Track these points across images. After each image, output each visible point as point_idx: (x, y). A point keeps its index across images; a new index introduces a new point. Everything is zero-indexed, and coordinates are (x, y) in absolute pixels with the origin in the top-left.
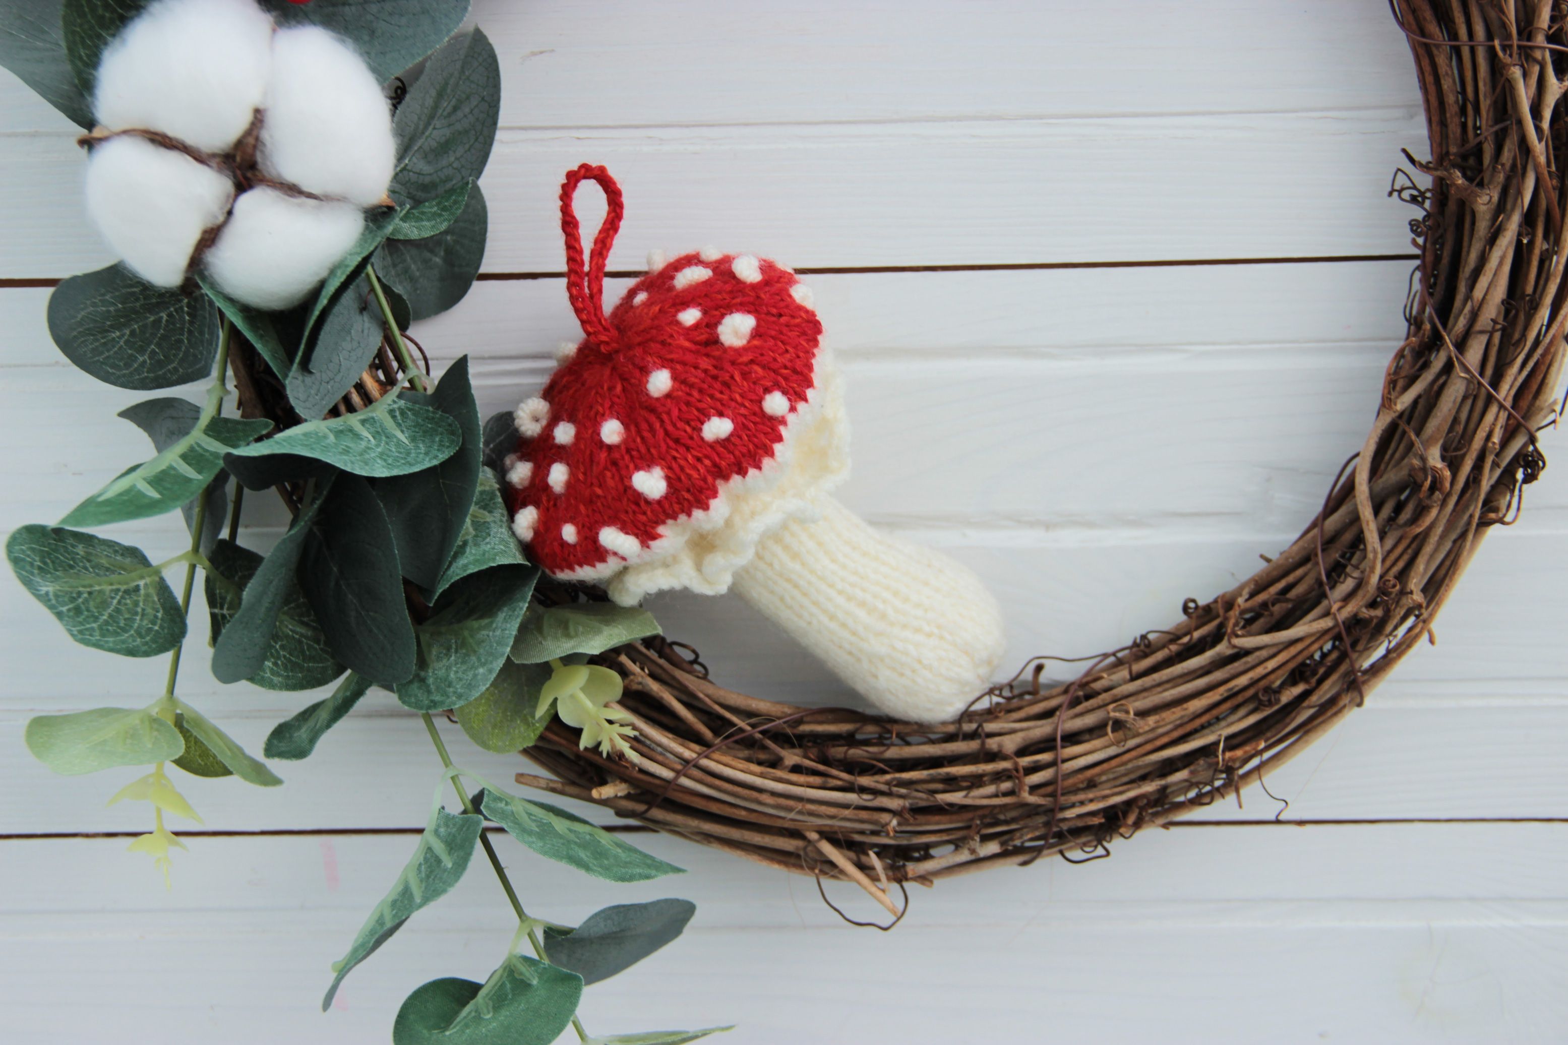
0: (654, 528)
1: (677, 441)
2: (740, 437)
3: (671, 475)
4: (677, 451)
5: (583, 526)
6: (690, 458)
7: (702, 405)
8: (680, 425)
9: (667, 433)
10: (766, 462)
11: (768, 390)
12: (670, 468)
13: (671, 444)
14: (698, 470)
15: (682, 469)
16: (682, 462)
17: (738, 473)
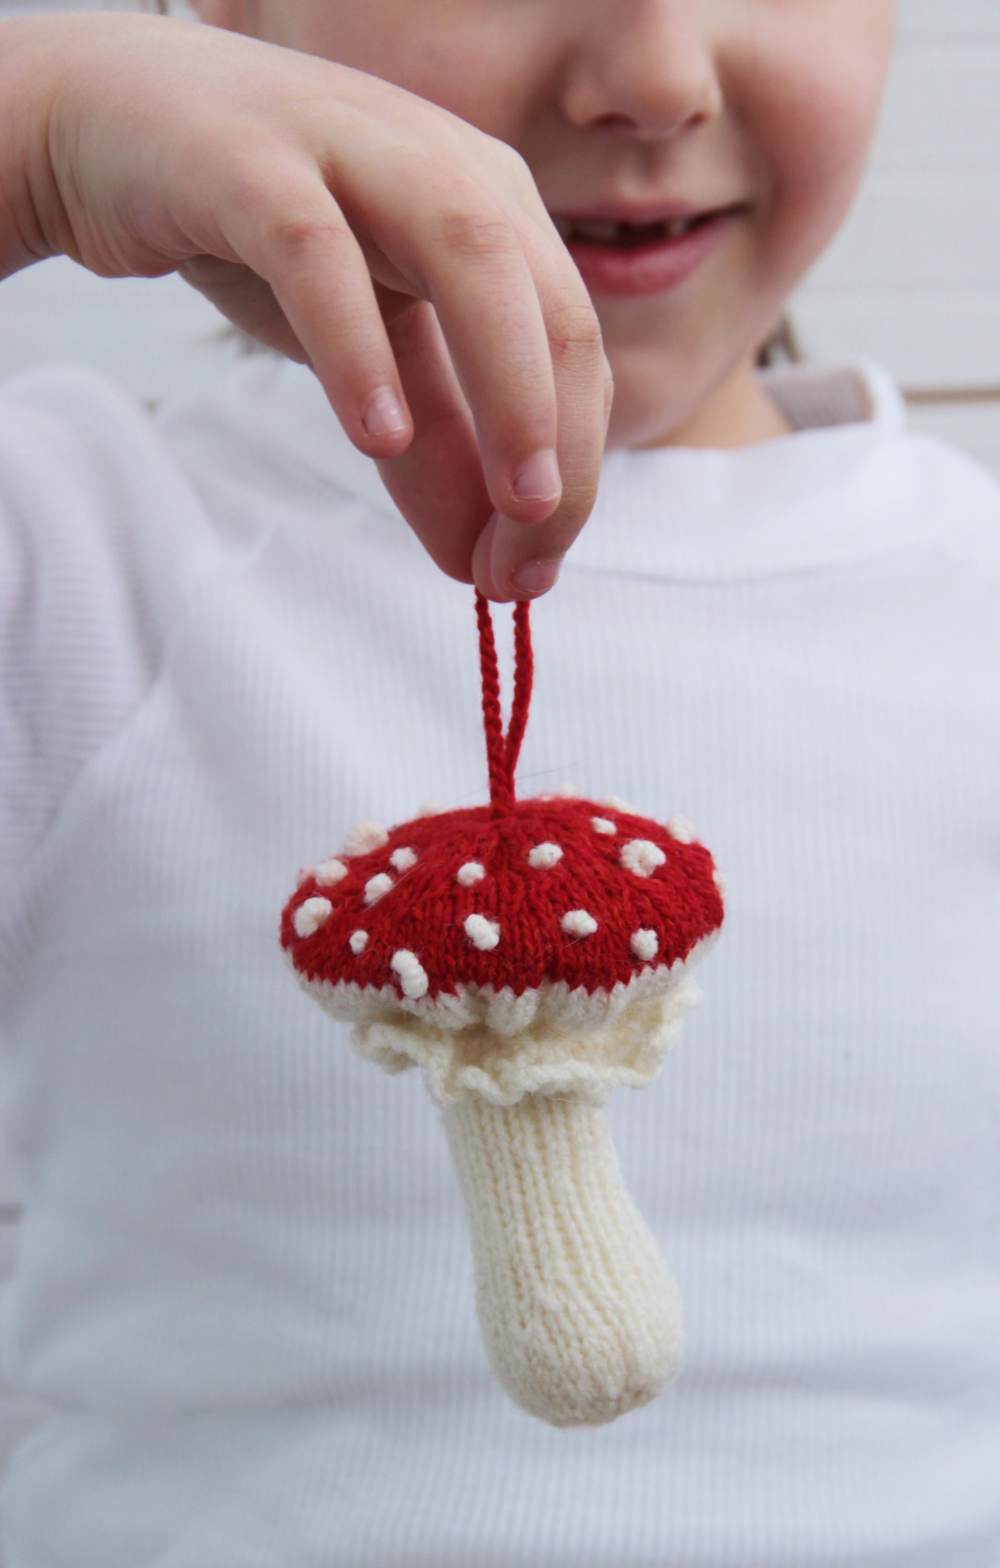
0: (455, 980)
1: (533, 911)
2: (594, 947)
3: (507, 937)
4: (528, 920)
5: (378, 941)
6: (537, 932)
7: (576, 895)
8: (545, 899)
9: (527, 898)
10: (599, 993)
11: (645, 926)
12: (510, 930)
13: (526, 909)
14: (537, 949)
15: (522, 937)
16: (526, 931)
17: (568, 981)
